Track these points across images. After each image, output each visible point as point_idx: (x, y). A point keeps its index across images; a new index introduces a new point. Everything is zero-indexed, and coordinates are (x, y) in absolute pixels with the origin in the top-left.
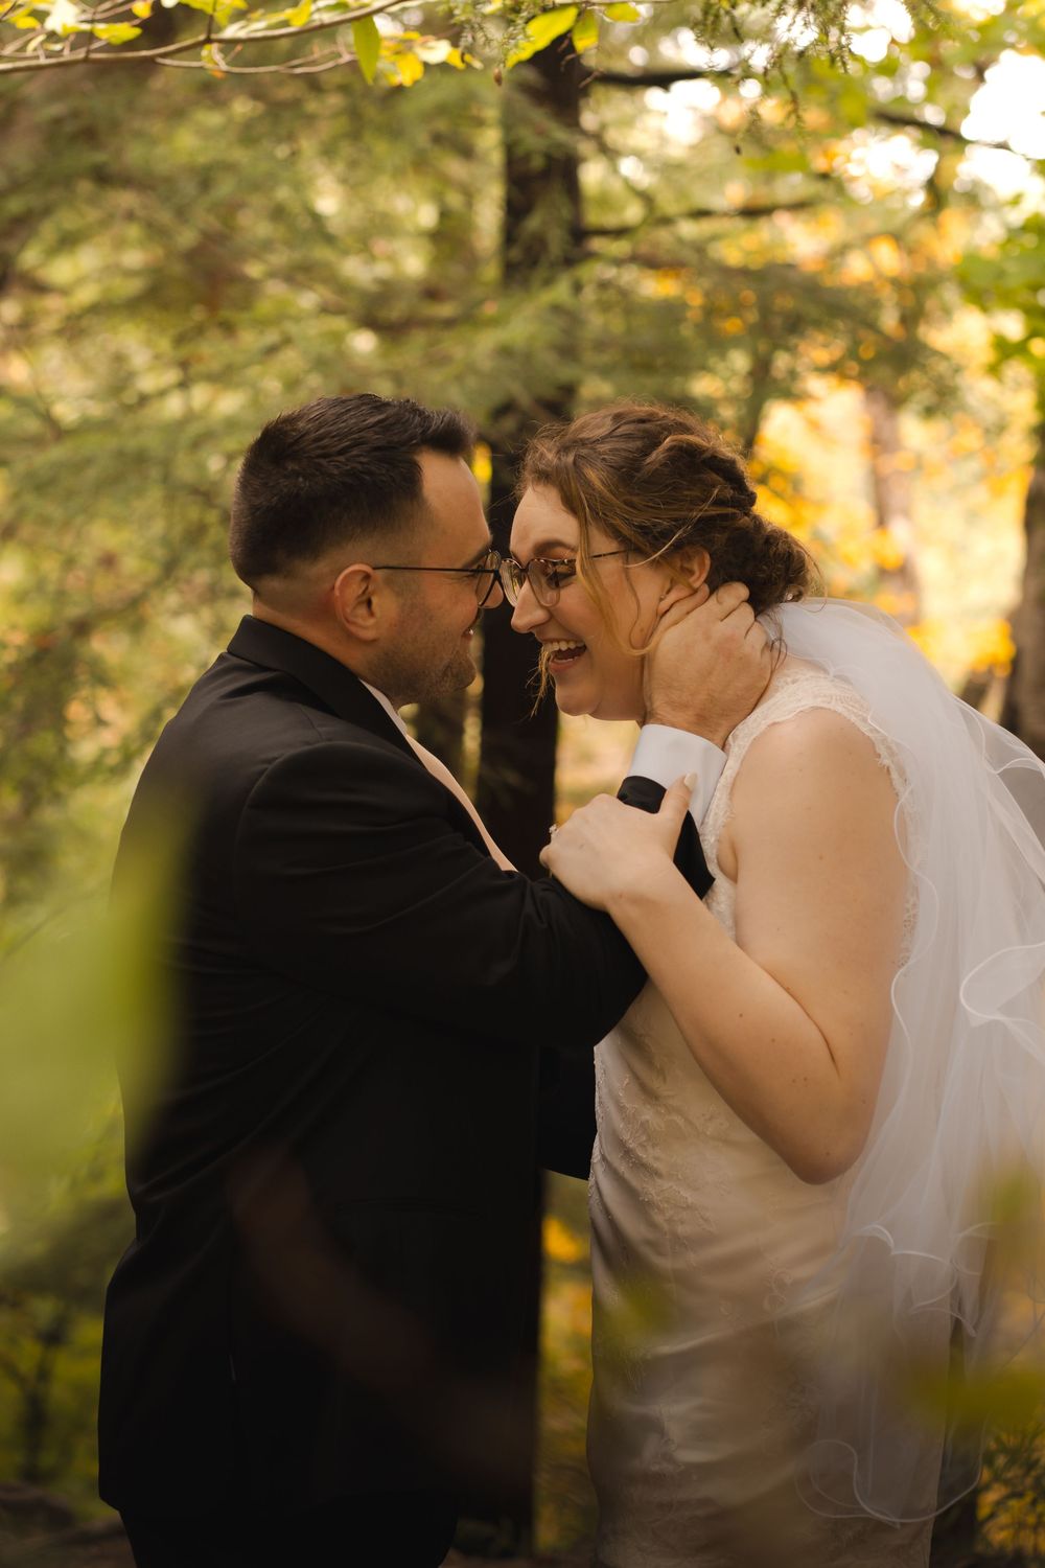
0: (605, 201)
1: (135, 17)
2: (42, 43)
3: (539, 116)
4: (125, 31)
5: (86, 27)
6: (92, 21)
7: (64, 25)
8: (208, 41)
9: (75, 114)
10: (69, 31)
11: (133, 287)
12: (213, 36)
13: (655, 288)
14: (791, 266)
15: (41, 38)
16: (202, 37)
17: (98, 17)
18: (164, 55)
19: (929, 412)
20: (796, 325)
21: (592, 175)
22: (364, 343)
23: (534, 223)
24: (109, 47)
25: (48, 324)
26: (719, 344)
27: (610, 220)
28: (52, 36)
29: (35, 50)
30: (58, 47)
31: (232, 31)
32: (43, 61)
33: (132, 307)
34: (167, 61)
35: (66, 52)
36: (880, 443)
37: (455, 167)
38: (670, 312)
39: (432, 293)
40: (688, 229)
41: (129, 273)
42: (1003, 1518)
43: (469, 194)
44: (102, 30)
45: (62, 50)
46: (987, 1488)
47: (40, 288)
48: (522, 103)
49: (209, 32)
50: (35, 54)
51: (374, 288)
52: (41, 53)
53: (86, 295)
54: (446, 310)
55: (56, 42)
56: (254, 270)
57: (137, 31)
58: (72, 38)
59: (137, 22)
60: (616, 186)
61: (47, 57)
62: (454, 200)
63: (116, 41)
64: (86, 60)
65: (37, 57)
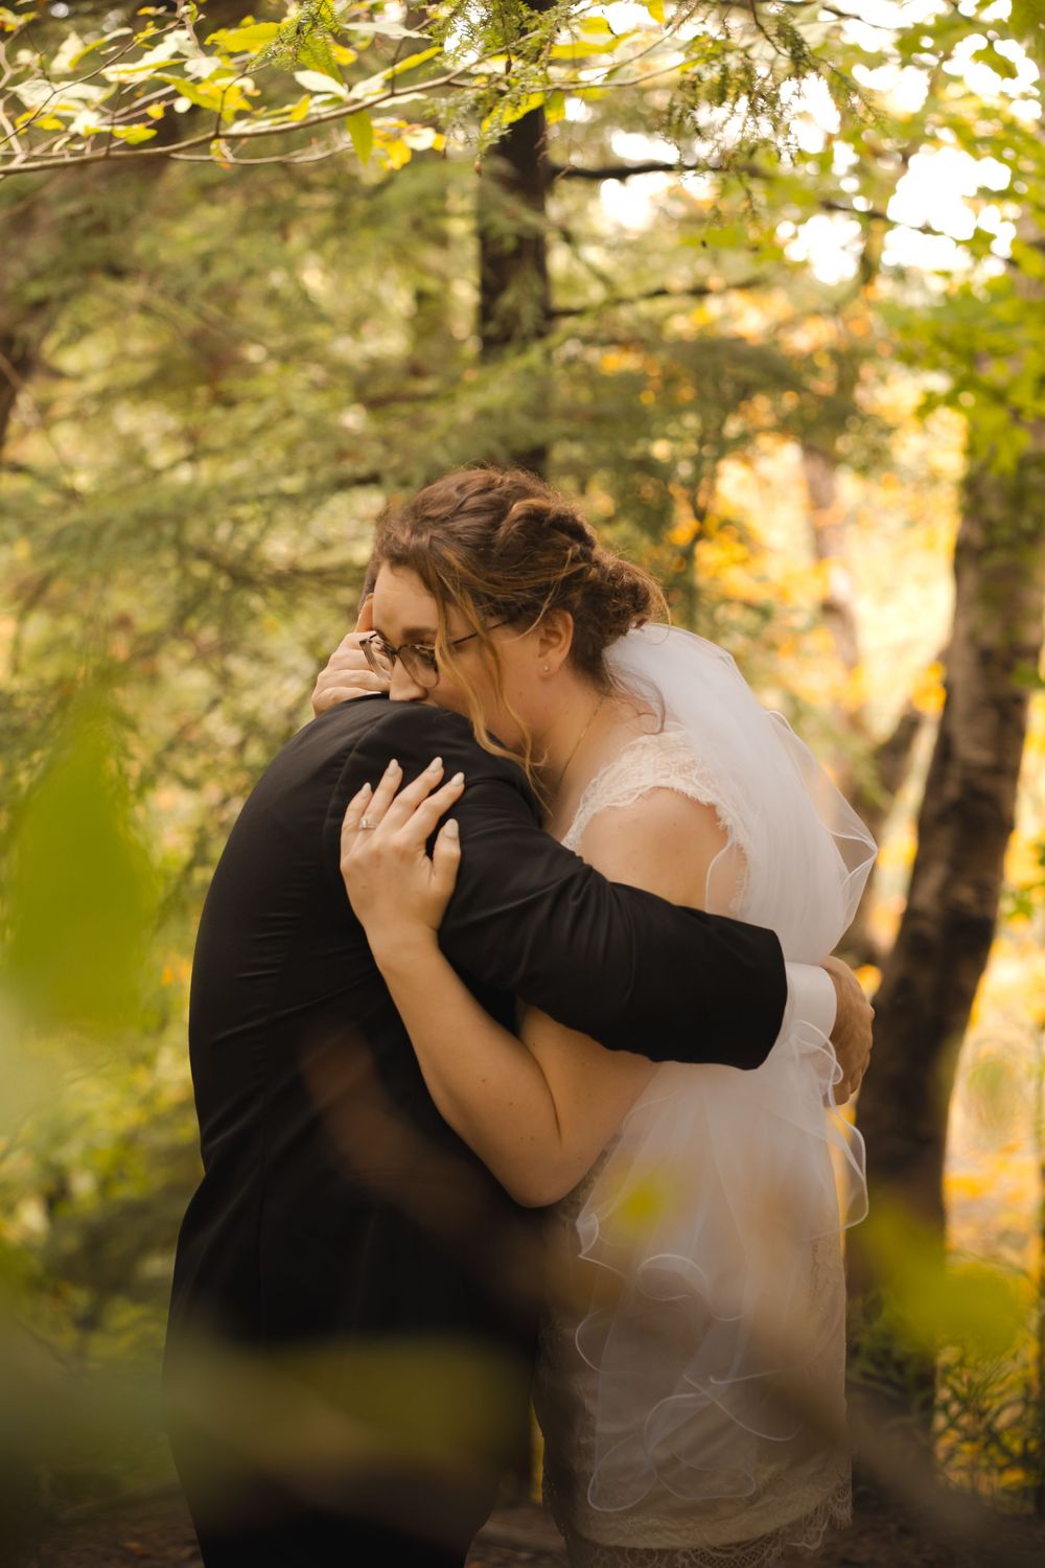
0: (571, 284)
1: (151, 118)
2: (67, 143)
3: (511, 202)
4: (140, 133)
5: (107, 129)
6: (113, 124)
7: (86, 127)
8: (217, 136)
9: (89, 211)
10: (91, 132)
11: (145, 370)
12: (222, 133)
13: (616, 362)
14: (740, 340)
15: (66, 139)
16: (212, 134)
17: (116, 121)
18: (177, 151)
19: (863, 470)
20: (745, 392)
21: (559, 260)
22: (353, 419)
23: (508, 299)
24: (126, 146)
25: (63, 408)
26: (674, 410)
27: (575, 302)
28: (76, 138)
29: (60, 149)
30: (80, 147)
31: (239, 128)
32: (68, 159)
33: (143, 391)
34: (181, 156)
35: (88, 151)
36: (819, 500)
37: (432, 257)
38: (632, 383)
39: (416, 370)
40: (645, 308)
41: (137, 359)
42: (959, 1460)
43: (445, 279)
44: (121, 132)
45: (84, 149)
46: (942, 1434)
47: (57, 375)
48: (495, 191)
49: (218, 129)
50: (60, 153)
51: (362, 368)
52: (65, 152)
53: (95, 383)
54: (428, 385)
55: (79, 143)
56: (254, 353)
57: (153, 133)
58: (92, 138)
59: (151, 123)
60: (581, 272)
61: (71, 156)
62: (431, 285)
63: (133, 140)
64: (107, 157)
65: (63, 156)
